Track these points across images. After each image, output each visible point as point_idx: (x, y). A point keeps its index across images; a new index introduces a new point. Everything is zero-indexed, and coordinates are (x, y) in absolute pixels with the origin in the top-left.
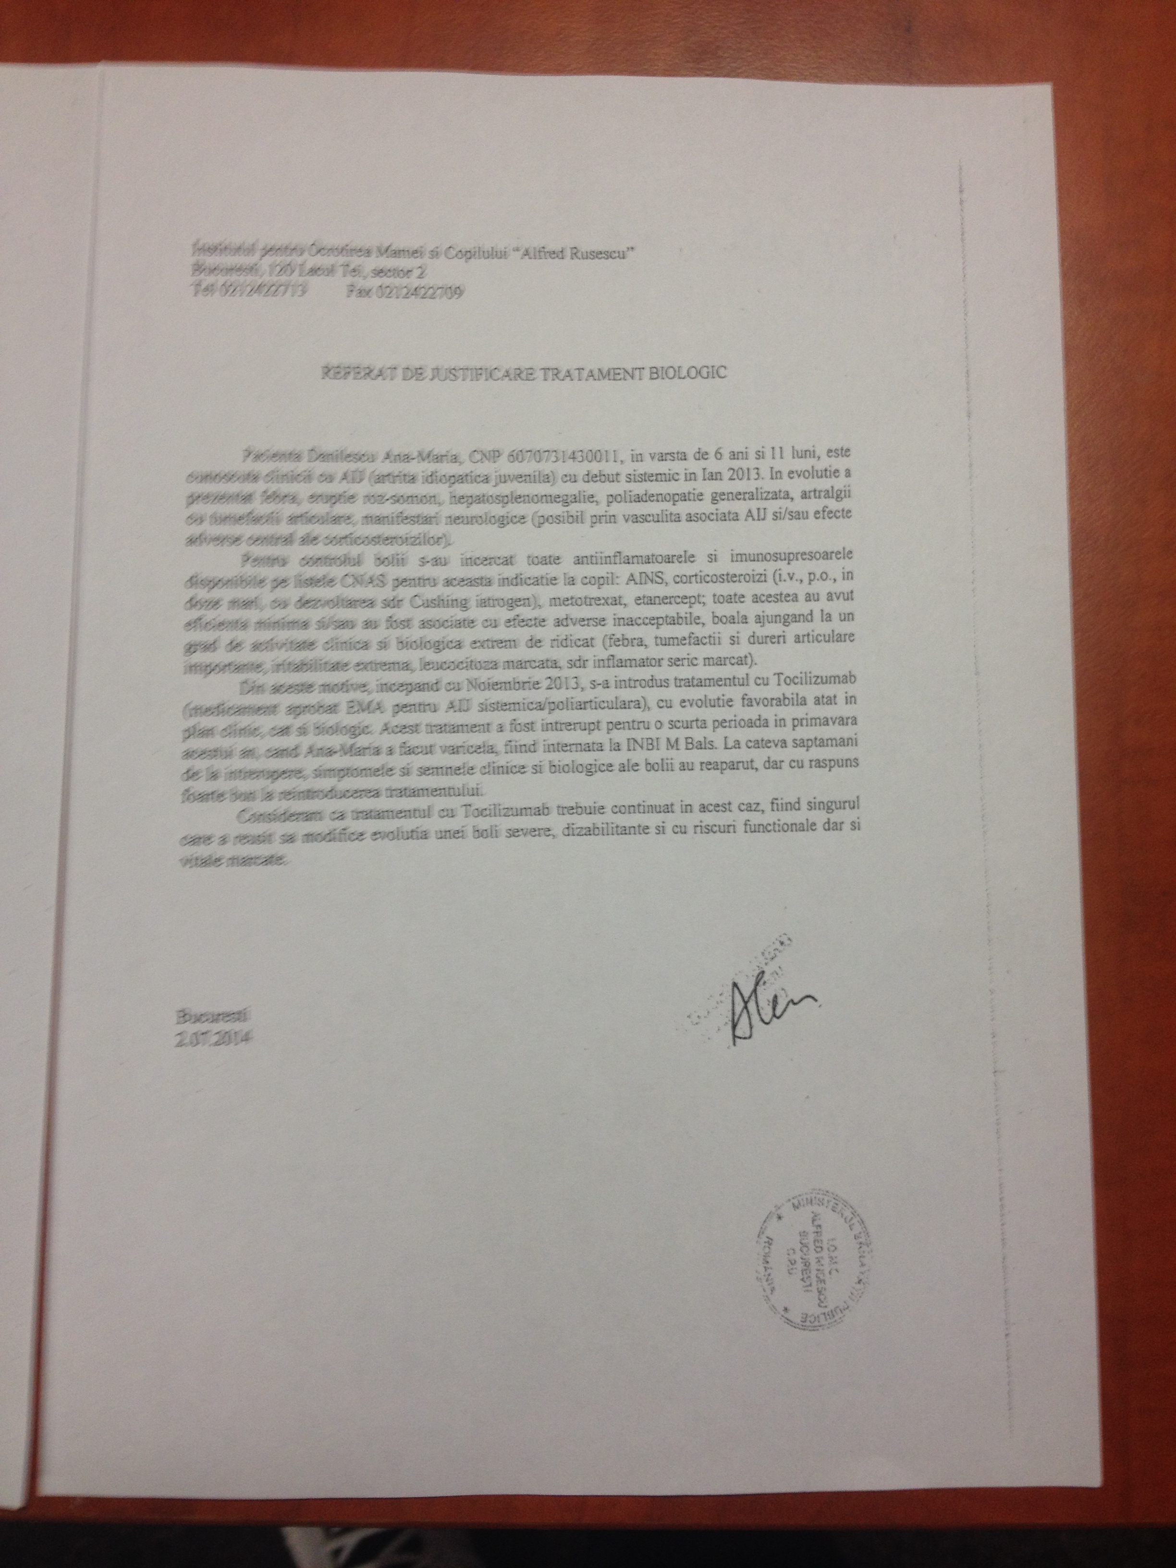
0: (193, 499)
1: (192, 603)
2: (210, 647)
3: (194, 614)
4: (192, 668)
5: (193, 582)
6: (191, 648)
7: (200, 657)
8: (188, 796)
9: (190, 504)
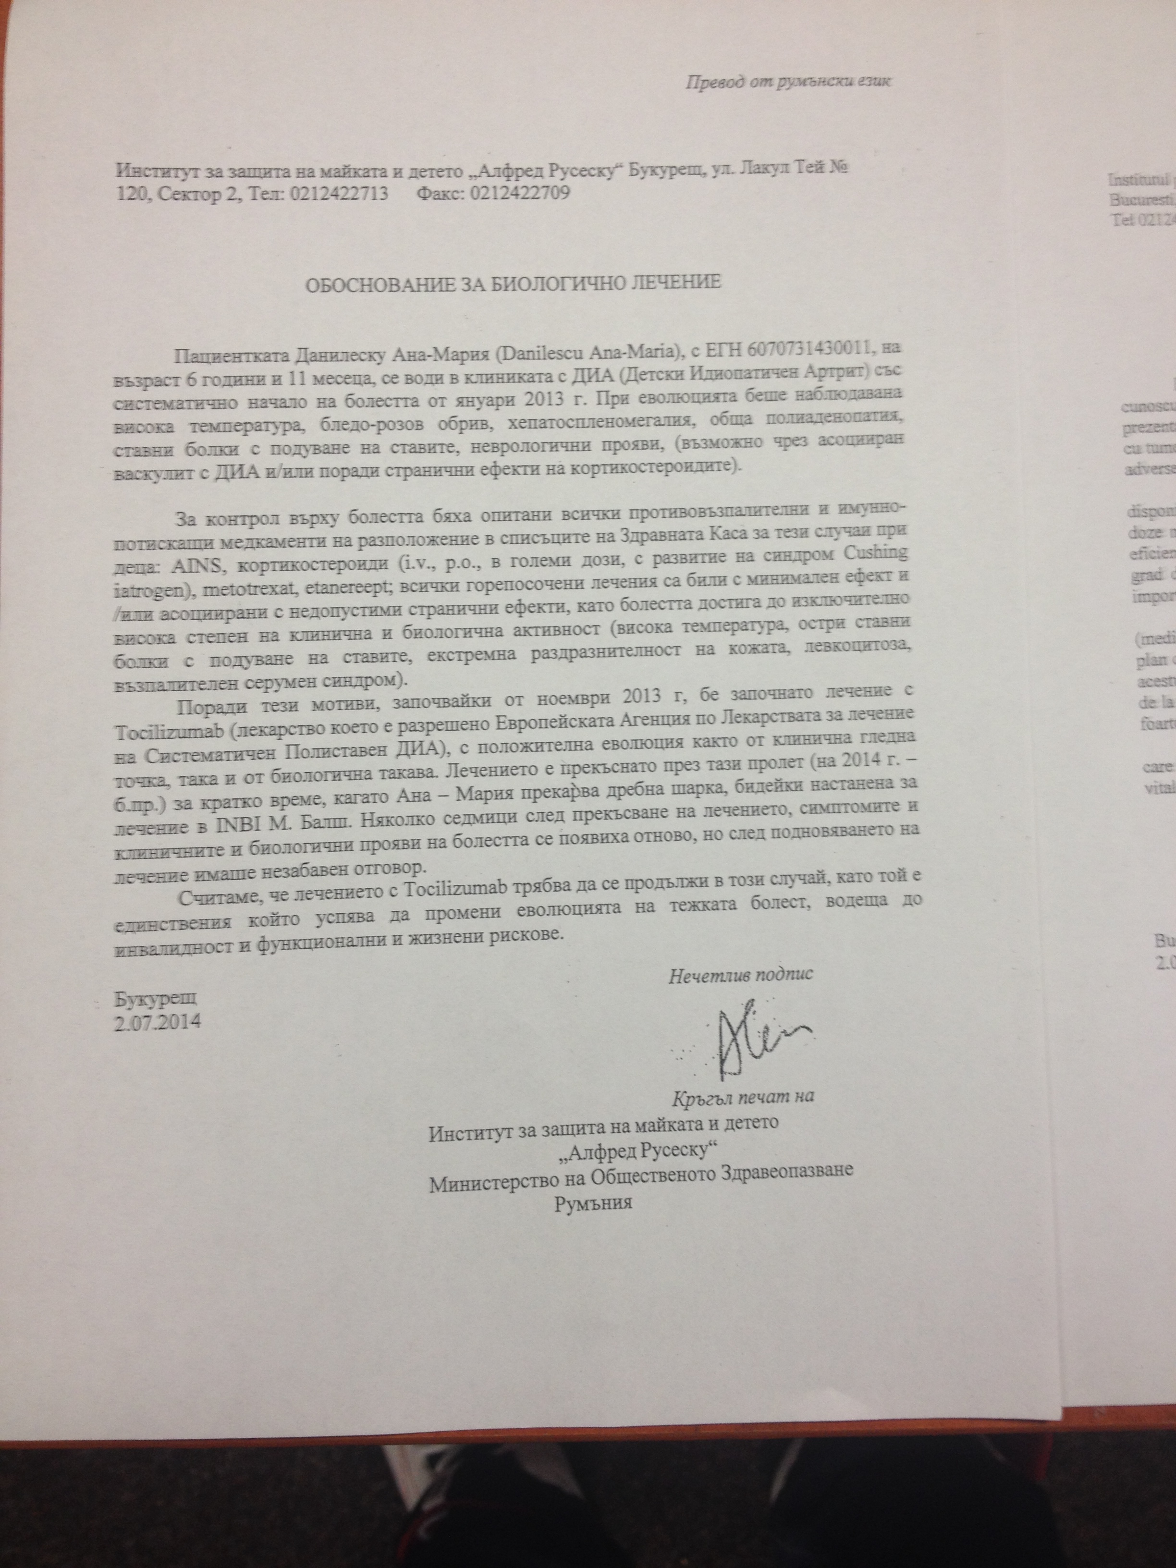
0: (1130, 429)
1: (1136, 533)
2: (1155, 577)
3: (1137, 544)
4: (1141, 598)
5: (1135, 512)
6: (1137, 578)
7: (1148, 587)
8: (1148, 725)
9: (1126, 434)
